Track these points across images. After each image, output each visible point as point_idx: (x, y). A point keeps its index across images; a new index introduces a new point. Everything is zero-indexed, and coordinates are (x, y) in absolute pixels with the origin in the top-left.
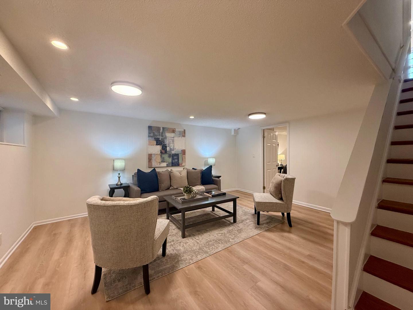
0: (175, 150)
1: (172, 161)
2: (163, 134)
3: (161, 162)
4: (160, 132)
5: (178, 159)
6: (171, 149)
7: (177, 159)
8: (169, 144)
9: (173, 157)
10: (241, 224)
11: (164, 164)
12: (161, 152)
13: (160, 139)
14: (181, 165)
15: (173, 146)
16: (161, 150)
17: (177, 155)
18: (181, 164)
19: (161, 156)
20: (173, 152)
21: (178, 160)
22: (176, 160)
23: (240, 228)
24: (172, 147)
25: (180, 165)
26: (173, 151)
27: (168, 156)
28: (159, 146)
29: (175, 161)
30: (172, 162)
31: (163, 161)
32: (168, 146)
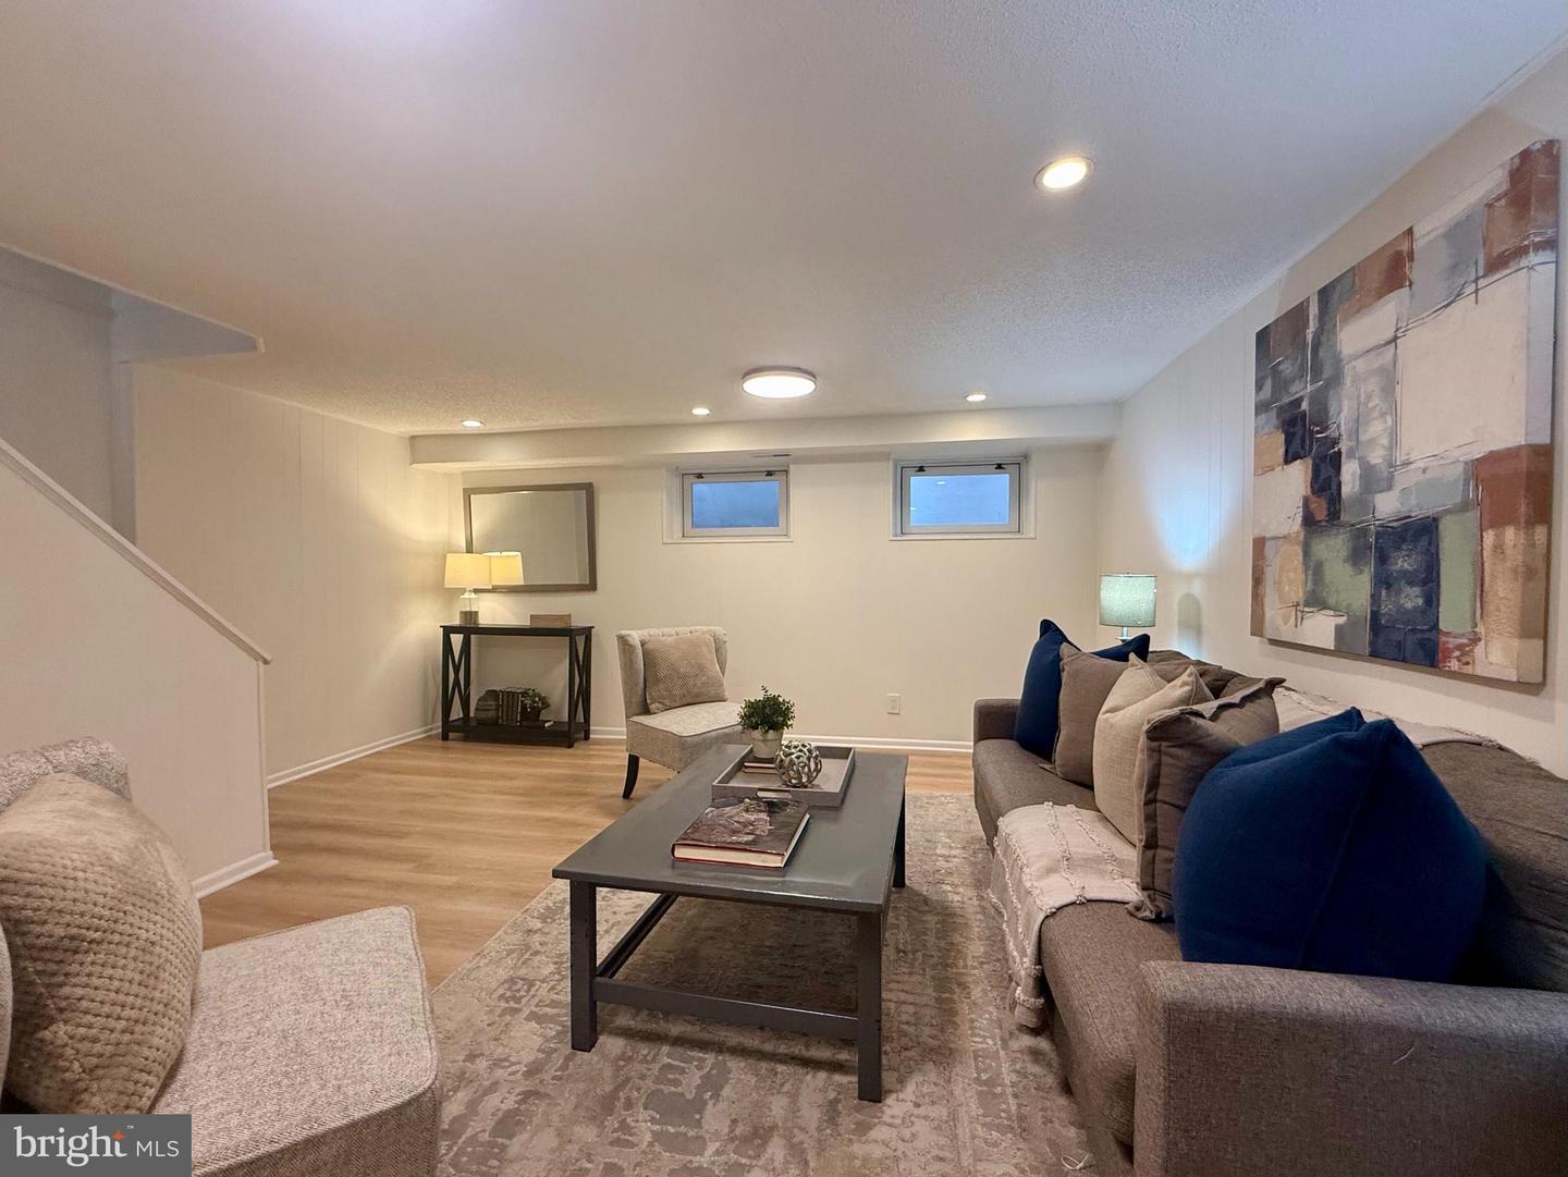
0: (1403, 480)
1: (1375, 598)
2: (1322, 353)
3: (1307, 604)
4: (1305, 344)
5: (1429, 579)
6: (1369, 477)
7: (1424, 583)
8: (1355, 433)
9: (1383, 559)
10: (528, 1057)
11: (1321, 628)
12: (1309, 521)
13: (1305, 406)
14: (1454, 665)
15: (1385, 441)
16: (1306, 501)
17: (1421, 533)
18: (1465, 652)
19: (1306, 554)
20: (1387, 506)
21: (1432, 600)
22: (1411, 598)
23: (526, 1012)
24: (1376, 457)
25: (1447, 657)
26: (1390, 488)
27: (1344, 553)
28: (1298, 462)
29: (1400, 608)
30: (1375, 615)
31: (1316, 600)
32: (1351, 455)
